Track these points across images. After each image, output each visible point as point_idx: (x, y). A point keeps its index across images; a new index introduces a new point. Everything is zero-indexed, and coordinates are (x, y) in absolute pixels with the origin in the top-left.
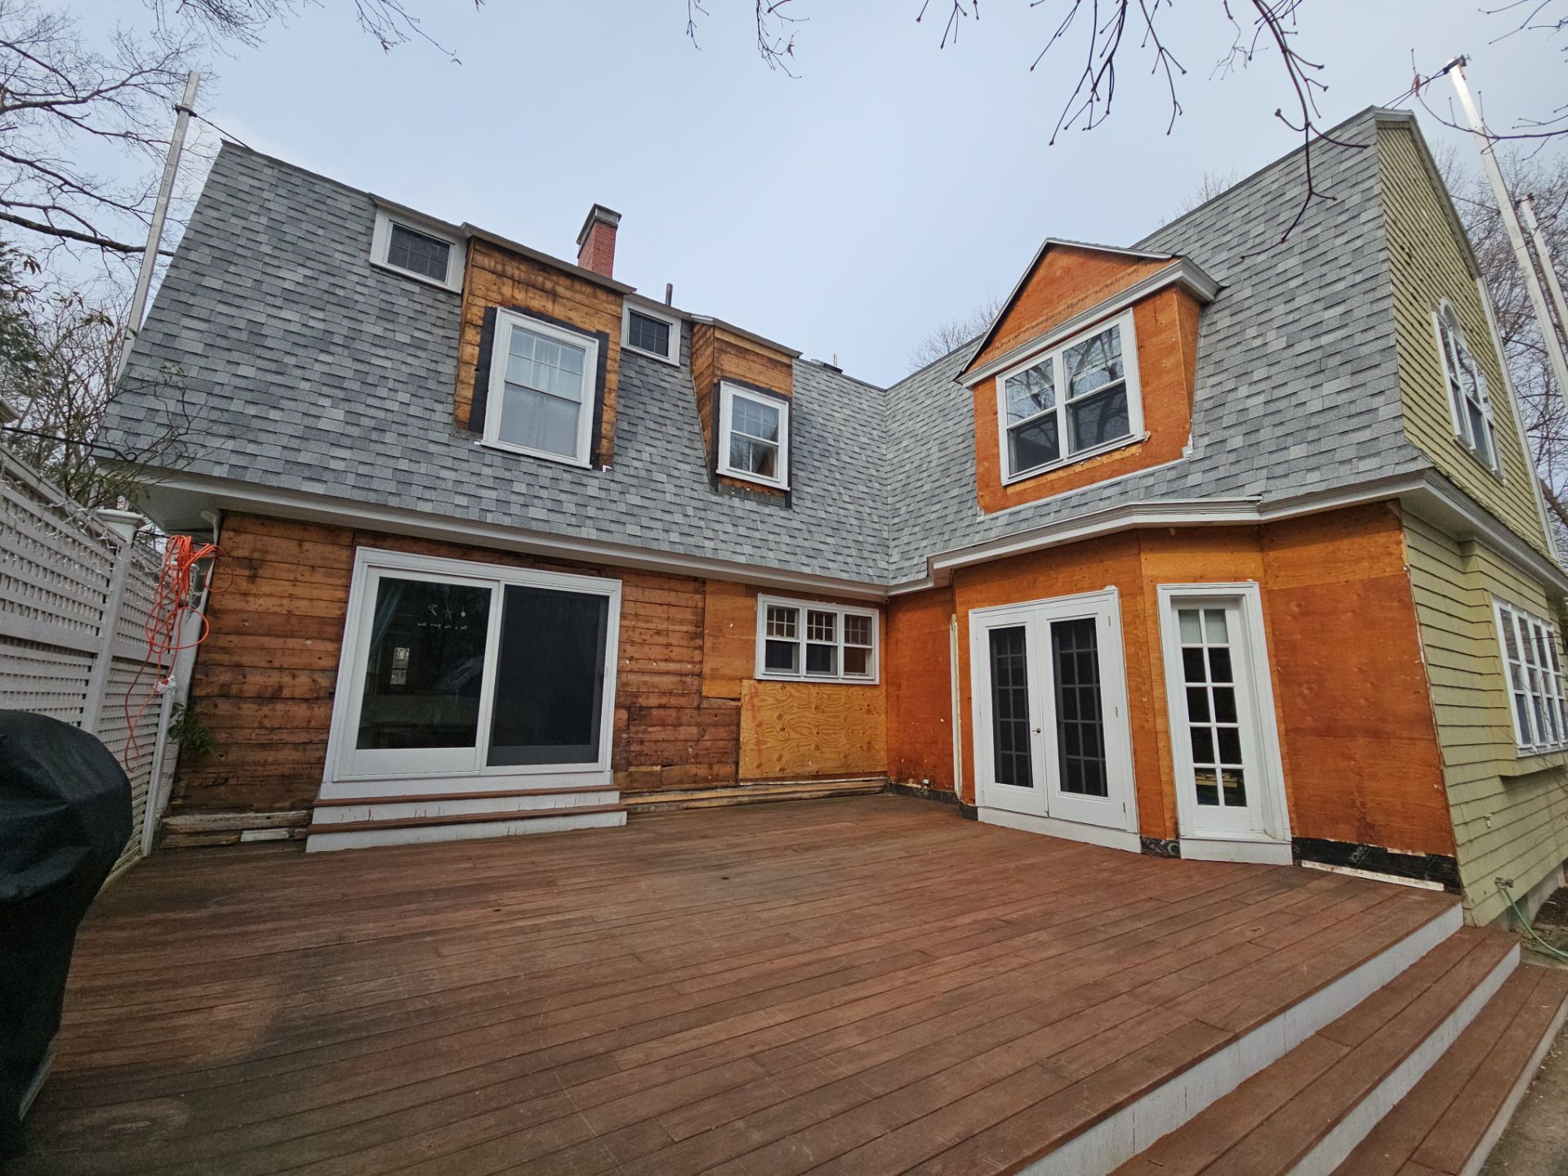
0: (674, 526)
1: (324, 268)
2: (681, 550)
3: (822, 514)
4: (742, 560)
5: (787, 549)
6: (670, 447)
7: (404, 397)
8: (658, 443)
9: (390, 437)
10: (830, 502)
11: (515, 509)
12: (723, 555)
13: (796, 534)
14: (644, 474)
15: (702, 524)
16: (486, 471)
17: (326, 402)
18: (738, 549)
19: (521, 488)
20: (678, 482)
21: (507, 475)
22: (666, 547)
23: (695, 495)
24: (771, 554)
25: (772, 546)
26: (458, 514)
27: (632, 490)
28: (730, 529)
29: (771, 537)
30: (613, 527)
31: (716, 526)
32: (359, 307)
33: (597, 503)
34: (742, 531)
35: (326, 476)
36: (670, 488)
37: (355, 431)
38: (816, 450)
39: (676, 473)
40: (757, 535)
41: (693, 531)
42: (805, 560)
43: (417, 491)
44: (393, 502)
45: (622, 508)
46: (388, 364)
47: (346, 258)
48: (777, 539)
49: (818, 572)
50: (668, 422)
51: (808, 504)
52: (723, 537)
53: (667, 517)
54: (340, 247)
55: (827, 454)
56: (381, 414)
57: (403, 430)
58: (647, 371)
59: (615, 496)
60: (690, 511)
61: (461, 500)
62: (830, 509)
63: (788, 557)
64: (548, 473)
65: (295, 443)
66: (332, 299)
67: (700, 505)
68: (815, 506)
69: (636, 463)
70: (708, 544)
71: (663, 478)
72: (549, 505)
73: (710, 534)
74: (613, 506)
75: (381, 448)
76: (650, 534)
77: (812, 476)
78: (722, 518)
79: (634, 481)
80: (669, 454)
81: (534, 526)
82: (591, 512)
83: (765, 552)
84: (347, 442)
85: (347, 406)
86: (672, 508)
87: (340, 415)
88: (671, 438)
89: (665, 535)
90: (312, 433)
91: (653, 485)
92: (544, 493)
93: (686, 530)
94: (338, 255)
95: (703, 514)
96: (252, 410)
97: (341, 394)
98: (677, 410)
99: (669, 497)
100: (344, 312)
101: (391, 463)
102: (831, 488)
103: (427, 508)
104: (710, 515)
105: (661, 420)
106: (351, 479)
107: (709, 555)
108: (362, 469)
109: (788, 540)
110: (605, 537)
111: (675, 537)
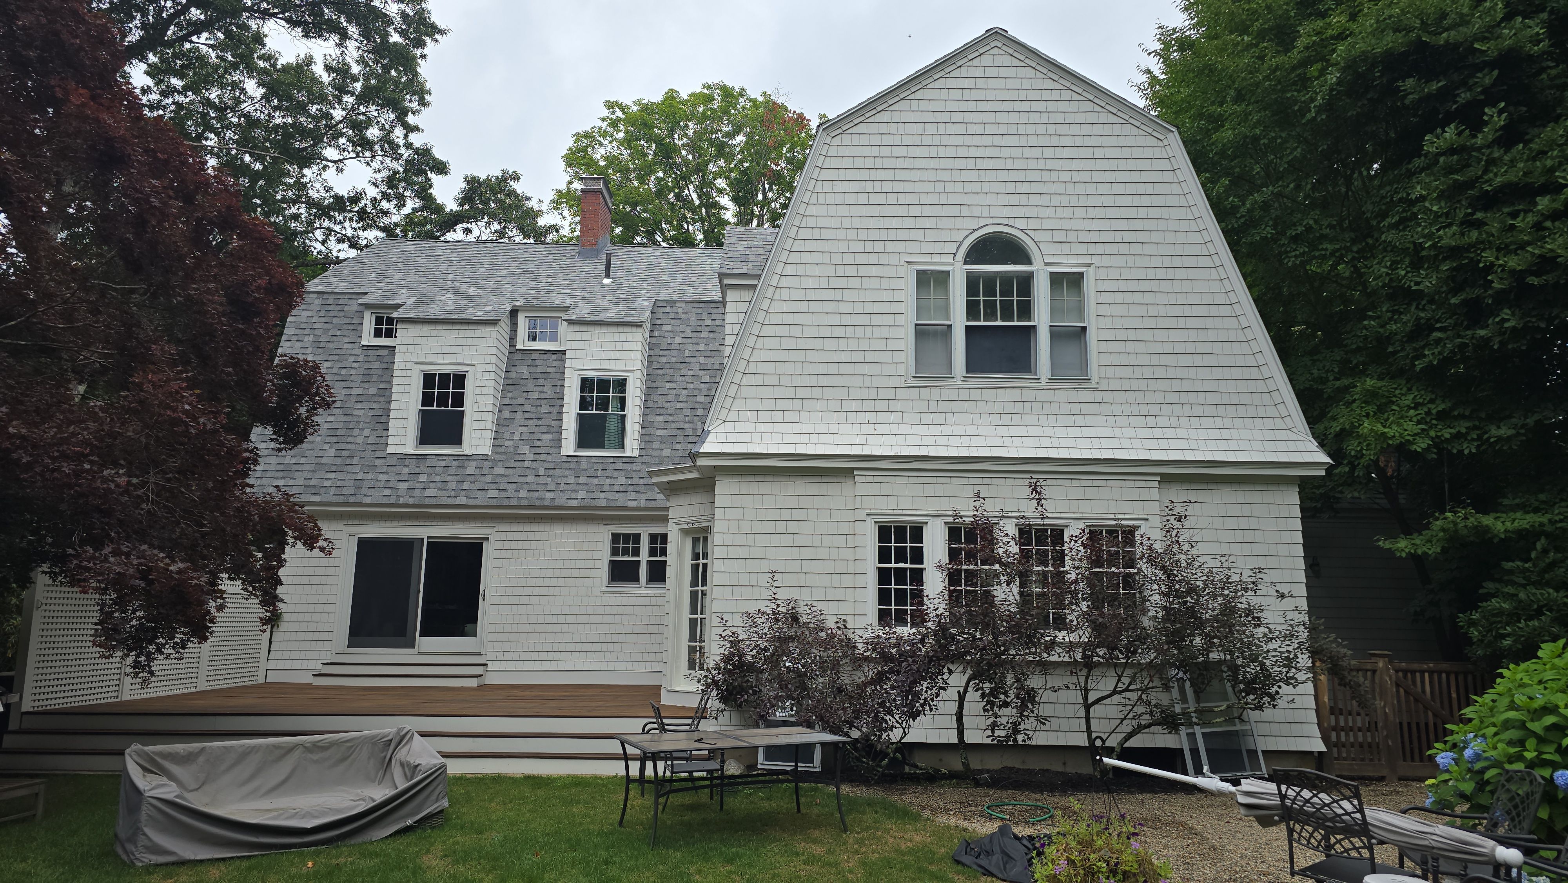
0: (525, 486)
1: (336, 358)
2: (525, 503)
3: (667, 452)
4: (574, 503)
5: (621, 489)
6: (540, 423)
7: (366, 432)
8: (531, 422)
9: (355, 461)
10: (680, 439)
11: (417, 492)
12: (557, 503)
13: (634, 474)
14: (512, 450)
15: (549, 480)
16: (406, 470)
17: (326, 446)
18: (574, 495)
19: (423, 477)
20: (537, 451)
21: (417, 470)
22: (514, 502)
23: (550, 458)
24: (602, 495)
25: (606, 488)
26: (385, 501)
27: (500, 464)
28: (571, 480)
29: (608, 481)
30: (479, 494)
31: (559, 480)
32: (352, 378)
33: (471, 479)
34: (582, 480)
35: (322, 491)
36: (531, 457)
37: (338, 461)
38: (685, 392)
39: (538, 444)
40: (596, 481)
41: (539, 487)
42: (633, 495)
43: (364, 491)
44: (352, 500)
45: (489, 478)
46: (361, 412)
47: (350, 346)
48: (613, 481)
49: (643, 504)
50: (543, 402)
51: (656, 445)
52: (562, 487)
53: (522, 480)
54: (347, 339)
55: (696, 393)
56: (353, 447)
57: (363, 454)
58: (538, 363)
59: (485, 471)
60: (541, 472)
61: (387, 492)
62: (678, 446)
63: (618, 496)
64: (443, 463)
65: (309, 475)
66: (339, 378)
67: (552, 465)
68: (663, 446)
69: (508, 443)
70: (549, 495)
71: (526, 449)
72: (439, 485)
73: (552, 487)
74: (483, 479)
75: (350, 469)
76: (505, 495)
77: (670, 419)
78: (567, 473)
79: (503, 457)
80: (537, 429)
81: (427, 501)
82: (466, 486)
83: (596, 495)
84: (334, 468)
85: (337, 446)
86: (528, 472)
87: (332, 453)
88: (541, 416)
89: (516, 494)
90: (320, 467)
91: (517, 457)
92: (438, 478)
93: (533, 487)
94: (346, 346)
95: (551, 472)
96: (294, 461)
97: (334, 439)
98: (555, 389)
99: (526, 465)
100: (343, 384)
101: (354, 476)
102: (686, 426)
103: (368, 500)
104: (558, 472)
105: (538, 403)
106: (333, 491)
107: (547, 503)
108: (339, 483)
109: (622, 480)
110: (471, 502)
111: (523, 494)
